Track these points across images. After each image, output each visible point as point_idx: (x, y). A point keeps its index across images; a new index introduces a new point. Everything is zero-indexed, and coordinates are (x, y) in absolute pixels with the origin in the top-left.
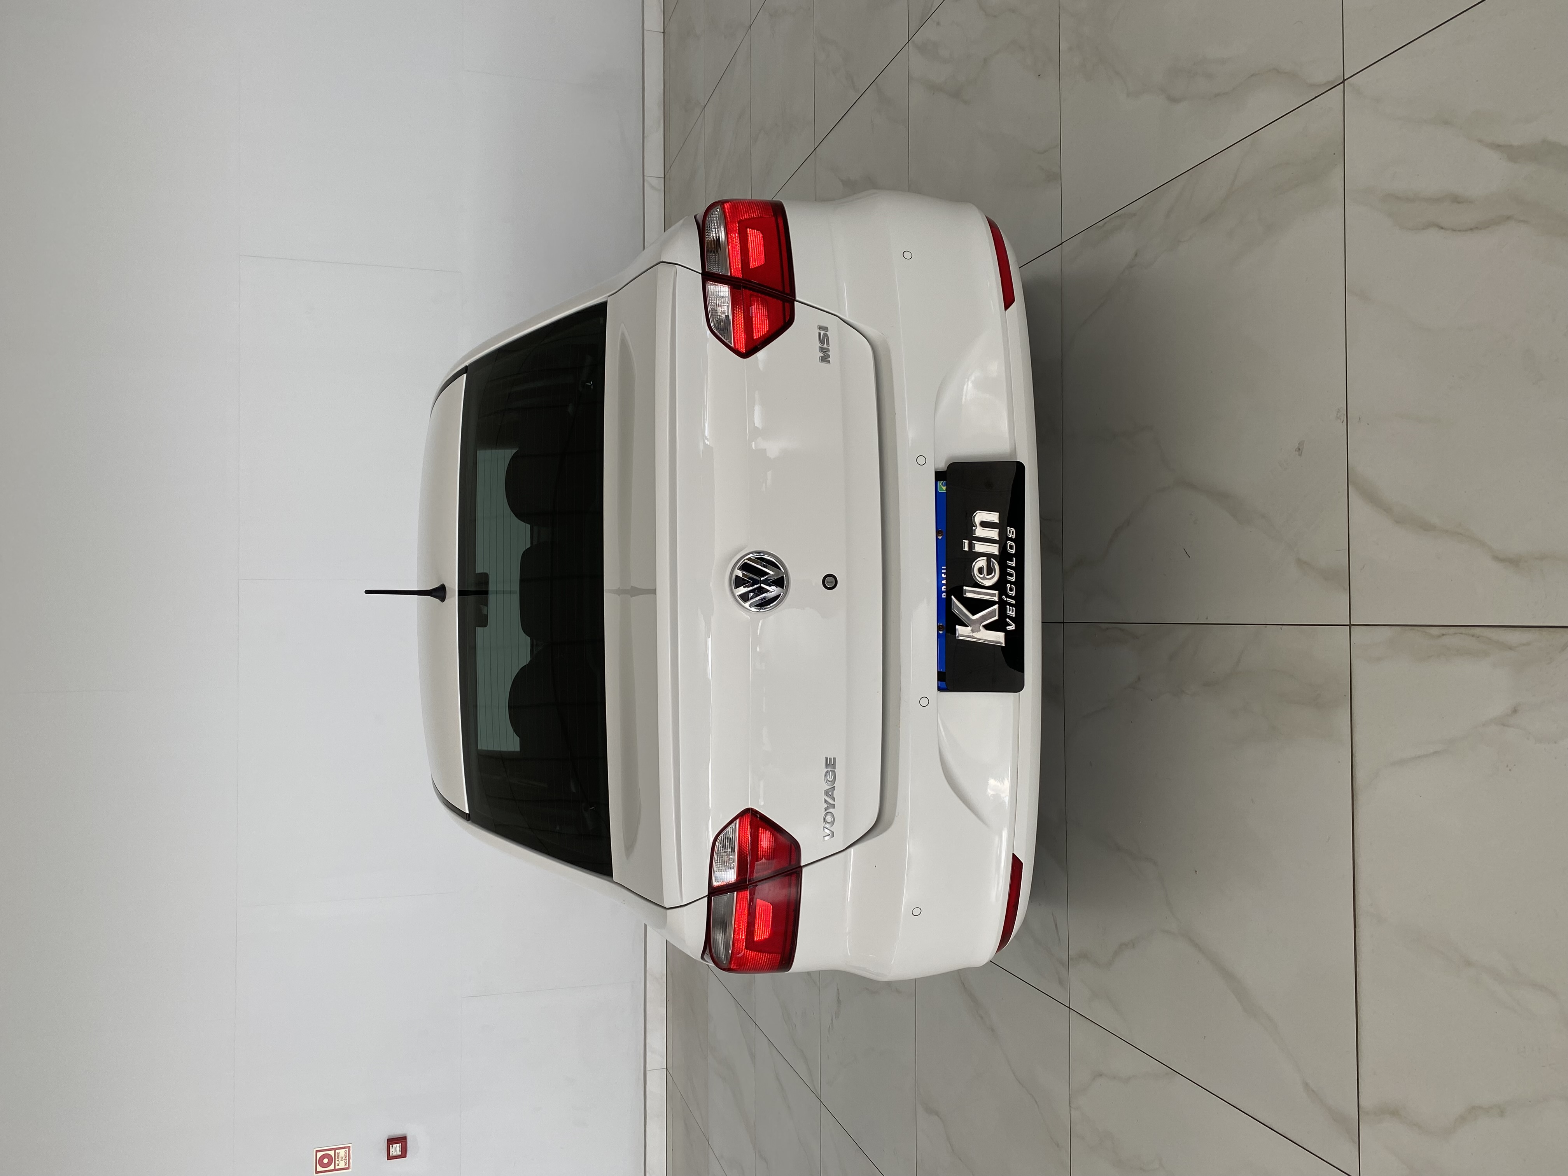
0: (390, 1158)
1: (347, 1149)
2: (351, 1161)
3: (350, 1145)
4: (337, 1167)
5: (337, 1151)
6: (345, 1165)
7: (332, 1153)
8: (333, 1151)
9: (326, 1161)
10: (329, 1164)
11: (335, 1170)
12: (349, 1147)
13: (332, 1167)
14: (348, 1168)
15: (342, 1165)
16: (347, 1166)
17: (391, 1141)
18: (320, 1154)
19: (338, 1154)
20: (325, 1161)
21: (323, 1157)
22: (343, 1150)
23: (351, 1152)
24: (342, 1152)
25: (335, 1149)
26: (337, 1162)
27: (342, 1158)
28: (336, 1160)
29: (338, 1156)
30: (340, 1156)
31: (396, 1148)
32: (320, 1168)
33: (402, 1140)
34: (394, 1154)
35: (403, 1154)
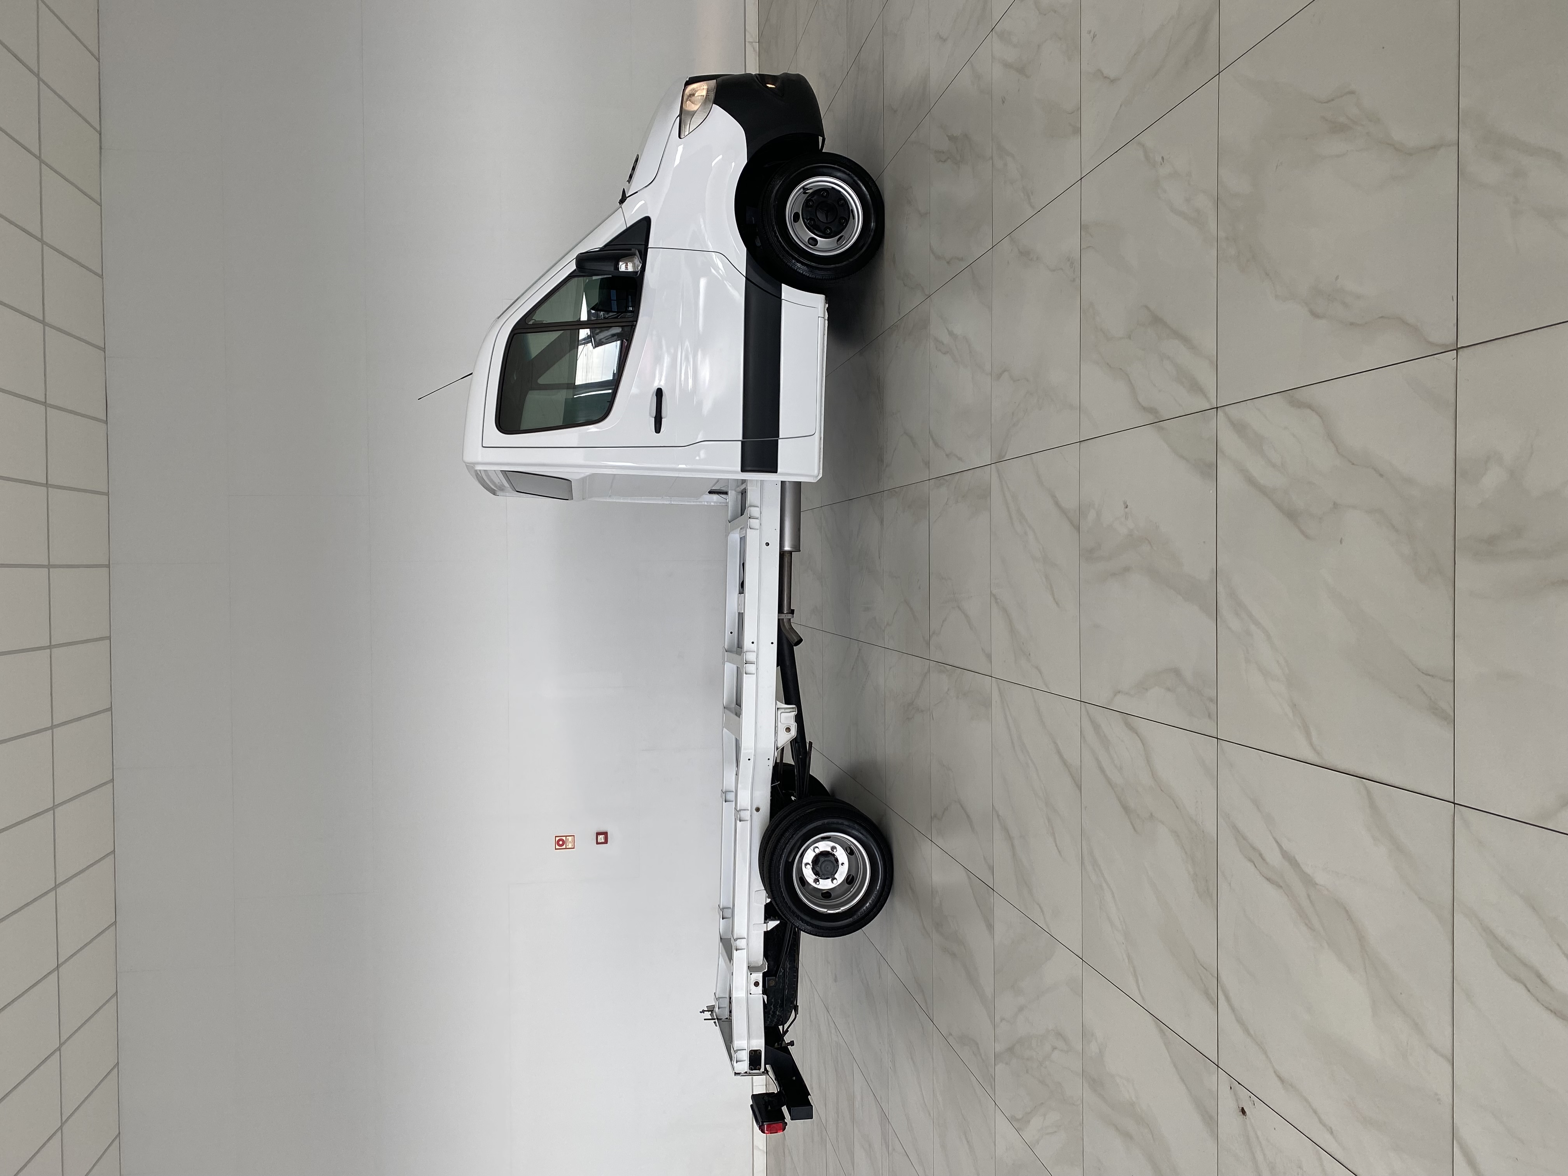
0: (598, 843)
2: (576, 843)
3: (575, 833)
4: (567, 847)
5: (567, 837)
6: (573, 846)
7: (564, 838)
9: (561, 843)
10: (562, 845)
11: (566, 848)
12: (574, 836)
13: (564, 847)
14: (574, 848)
15: (570, 846)
17: (598, 834)
18: (557, 839)
21: (559, 840)
22: (571, 837)
23: (575, 839)
25: (566, 836)
26: (567, 844)
27: (570, 842)
28: (567, 842)
30: (569, 840)
31: (601, 838)
32: (557, 847)
33: (605, 834)
34: (601, 841)
35: (606, 842)
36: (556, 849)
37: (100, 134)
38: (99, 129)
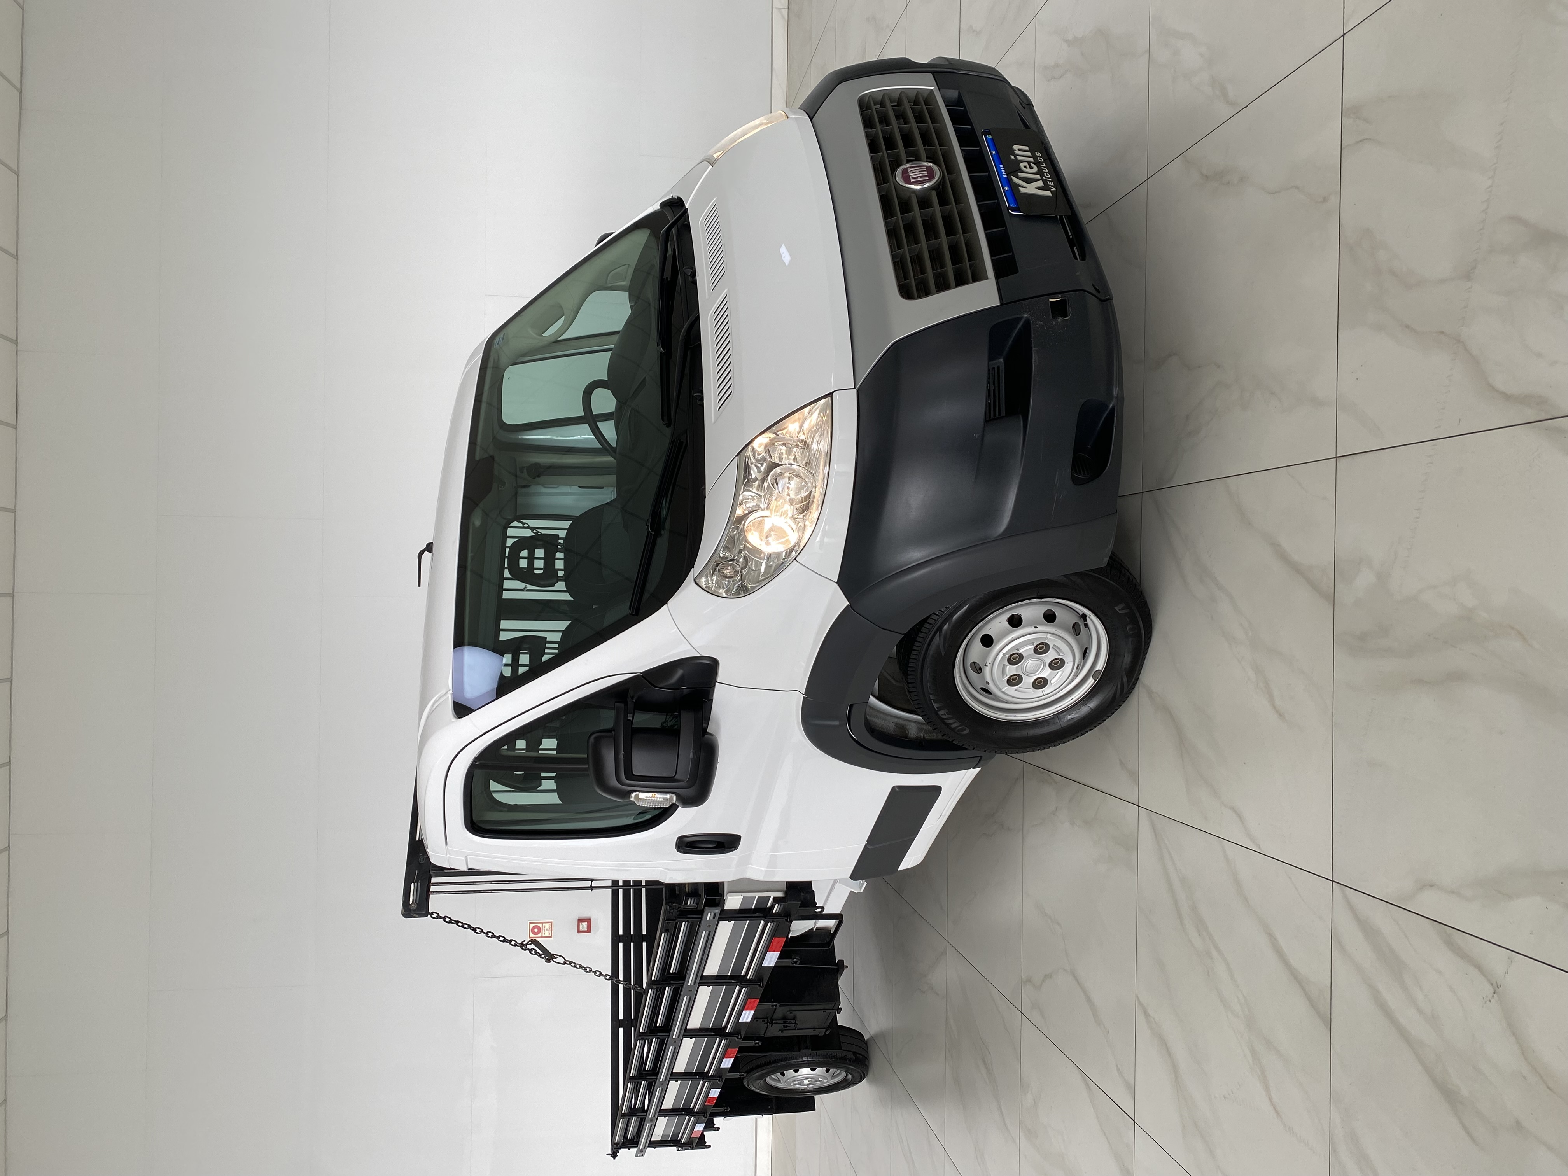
0: (579, 932)
1: (551, 924)
2: (553, 932)
3: (553, 921)
4: (543, 936)
5: (543, 924)
6: (549, 935)
7: (540, 925)
9: (536, 930)
10: (538, 933)
13: (540, 935)
15: (547, 934)
16: (550, 936)
17: (579, 920)
18: (532, 925)
19: (545, 926)
21: (535, 927)
22: (548, 924)
23: (553, 926)
24: (547, 926)
26: (543, 932)
27: (547, 929)
28: (543, 930)
29: (544, 928)
31: (584, 926)
32: (532, 935)
33: (589, 920)
34: (582, 929)
35: (590, 931)
37: (21, 92)
38: (19, 87)
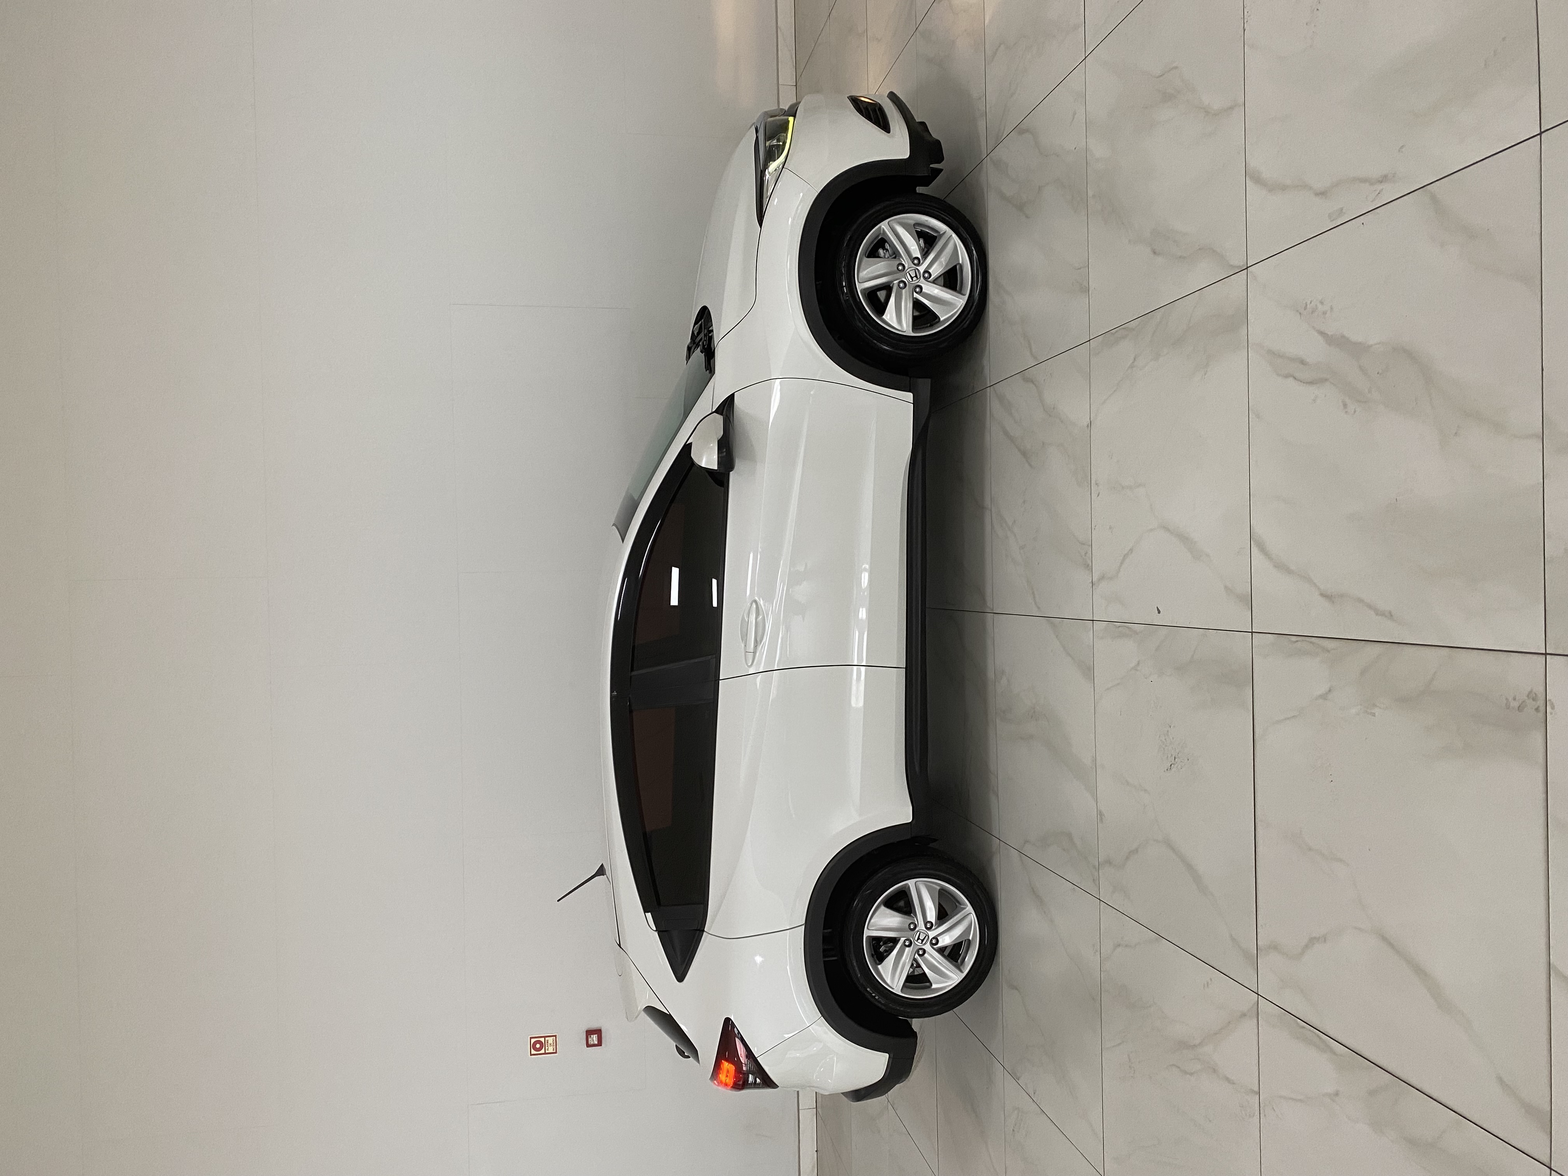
0: (587, 1046)
1: (555, 1038)
2: (558, 1047)
3: (556, 1033)
4: (547, 1052)
5: (546, 1038)
6: (553, 1050)
7: (542, 1040)
8: (544, 1039)
10: (540, 1049)
11: (545, 1053)
12: (555, 1036)
13: (543, 1051)
14: (556, 1053)
15: (551, 1050)
16: (555, 1051)
17: (588, 1032)
18: (533, 1040)
19: (548, 1041)
20: (538, 1046)
21: (536, 1043)
22: (552, 1038)
23: (557, 1040)
24: (550, 1040)
25: (545, 1037)
26: (546, 1047)
27: (550, 1044)
28: (546, 1045)
29: (547, 1042)
30: (549, 1043)
31: (594, 1039)
32: (533, 1052)
33: (598, 1032)
34: (592, 1043)
35: (600, 1044)
36: (531, 1055)
